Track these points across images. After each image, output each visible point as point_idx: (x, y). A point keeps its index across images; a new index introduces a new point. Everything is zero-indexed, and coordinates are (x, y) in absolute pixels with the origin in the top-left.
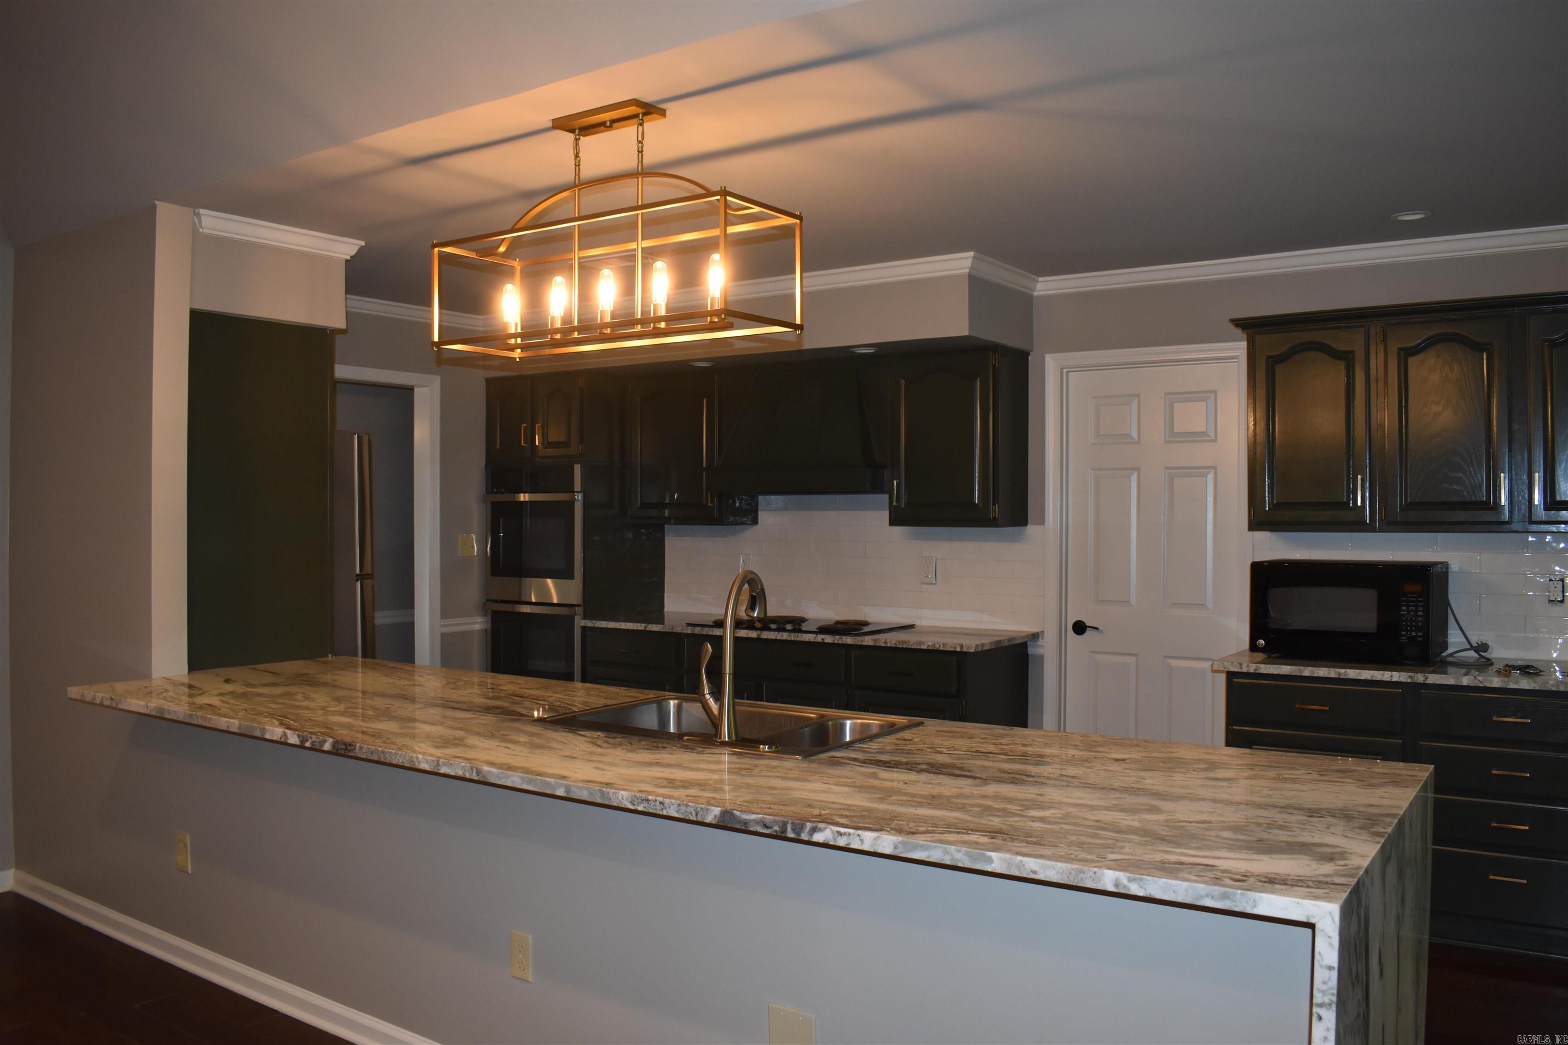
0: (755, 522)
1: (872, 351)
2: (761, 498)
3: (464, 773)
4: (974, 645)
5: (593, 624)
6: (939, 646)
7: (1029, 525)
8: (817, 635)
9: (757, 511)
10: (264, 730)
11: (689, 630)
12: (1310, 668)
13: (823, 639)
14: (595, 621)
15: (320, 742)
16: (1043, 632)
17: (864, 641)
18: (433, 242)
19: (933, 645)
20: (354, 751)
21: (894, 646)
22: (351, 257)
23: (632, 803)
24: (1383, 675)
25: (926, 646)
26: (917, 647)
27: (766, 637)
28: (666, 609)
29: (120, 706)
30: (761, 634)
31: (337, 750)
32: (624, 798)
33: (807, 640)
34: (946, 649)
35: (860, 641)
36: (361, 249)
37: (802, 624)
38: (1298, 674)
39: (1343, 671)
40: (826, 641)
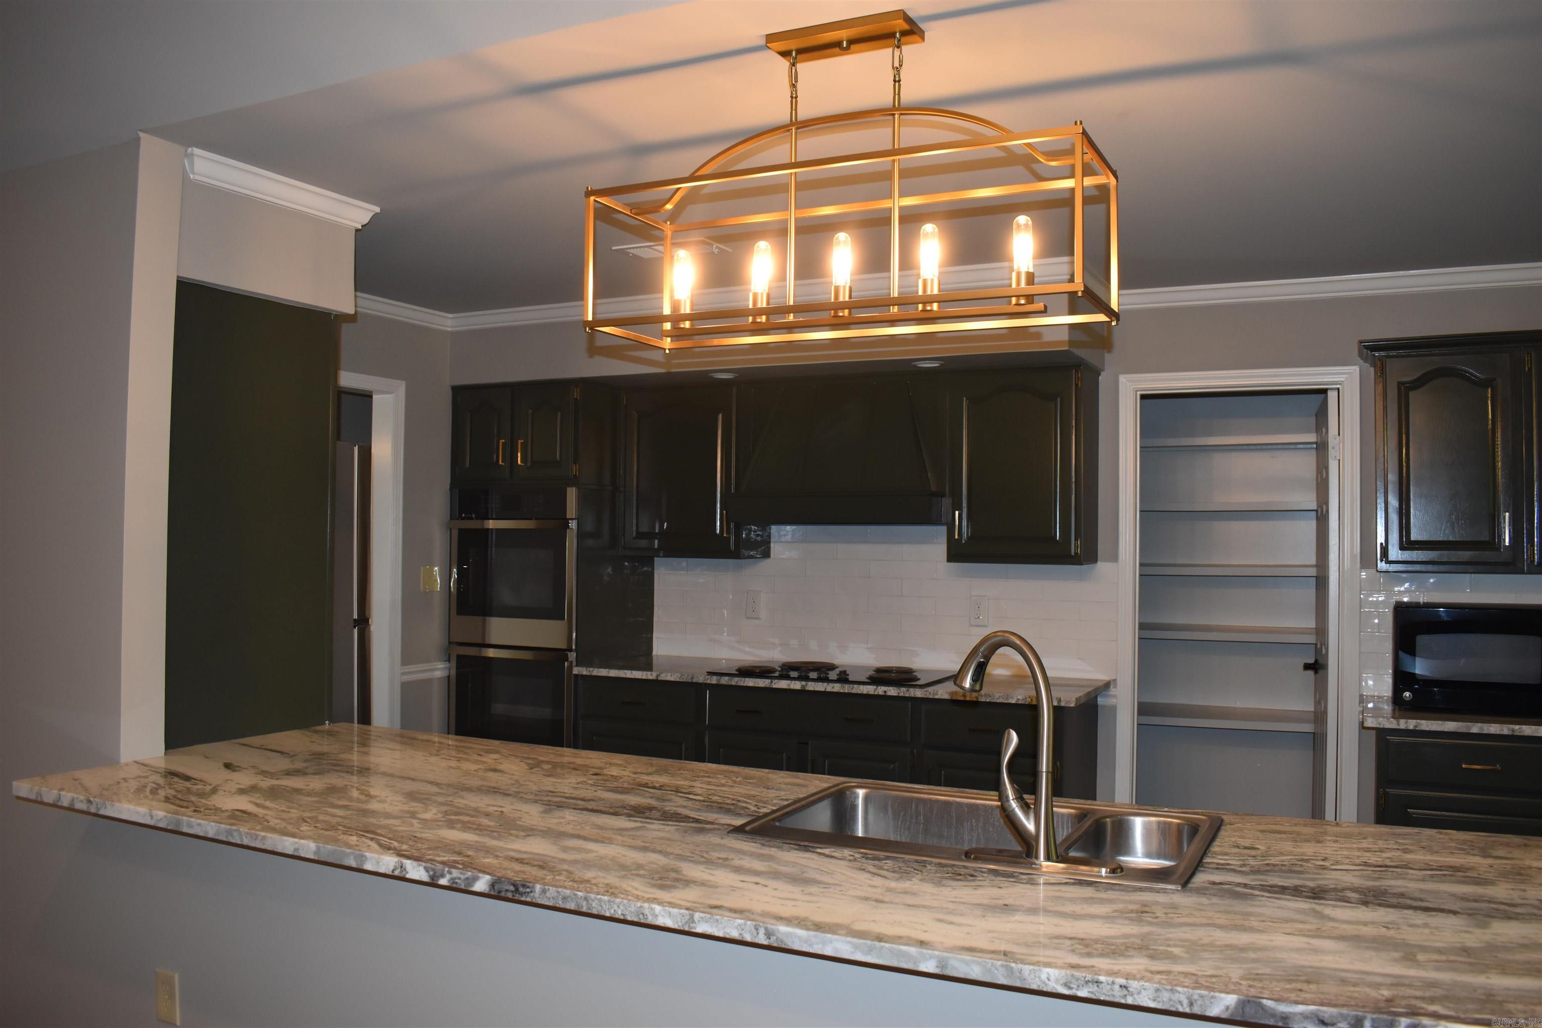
0: (766, 554)
1: (937, 365)
2: (774, 529)
3: (741, 934)
4: (1074, 699)
5: (590, 671)
6: (1032, 700)
7: (1099, 562)
8: (877, 686)
9: (769, 542)
10: (362, 858)
11: (714, 680)
12: (1479, 725)
13: (885, 692)
14: (592, 669)
15: (467, 879)
16: (1115, 680)
17: (937, 694)
18: (588, 188)
19: (1023, 699)
20: (532, 894)
21: (975, 699)
22: (362, 226)
23: (1066, 985)
25: (1015, 699)
26: (1004, 701)
27: (812, 689)
28: (654, 653)
29: (102, 812)
30: (806, 685)
31: (500, 892)
32: (1052, 978)
33: (865, 692)
35: (932, 693)
36: (375, 216)
37: (846, 673)
38: (1464, 730)
39: (1517, 727)
40: (889, 693)
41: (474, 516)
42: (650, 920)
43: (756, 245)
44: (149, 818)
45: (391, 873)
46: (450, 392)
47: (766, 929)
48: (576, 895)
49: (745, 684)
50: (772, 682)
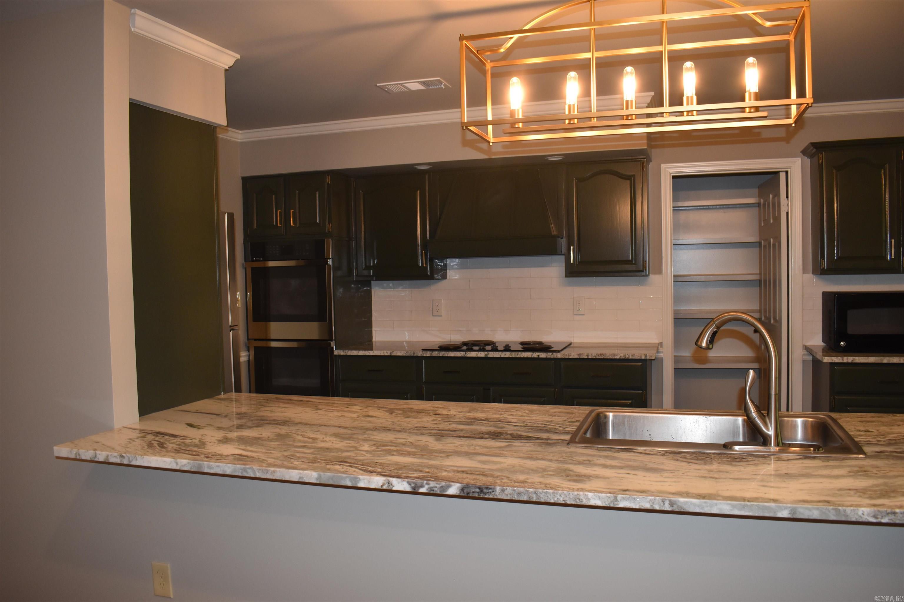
0: (444, 277)
1: (560, 159)
5: (346, 353)
6: (629, 356)
9: (445, 270)
10: (356, 479)
11: (428, 354)
12: (888, 358)
13: (538, 356)
14: (347, 351)
15: (442, 487)
16: (661, 343)
19: (624, 356)
20: (493, 493)
21: (594, 357)
22: (229, 67)
23: (875, 517)
25: (619, 356)
26: (612, 358)
27: (492, 356)
28: (374, 340)
30: (488, 354)
31: (468, 493)
32: (865, 513)
33: (526, 357)
34: (634, 358)
35: (567, 355)
36: (237, 61)
38: (880, 362)
40: (541, 357)
41: (261, 259)
42: (585, 502)
43: (569, 74)
44: (175, 464)
45: (380, 488)
46: (241, 180)
47: (670, 501)
48: (528, 491)
49: (449, 356)
50: (466, 353)
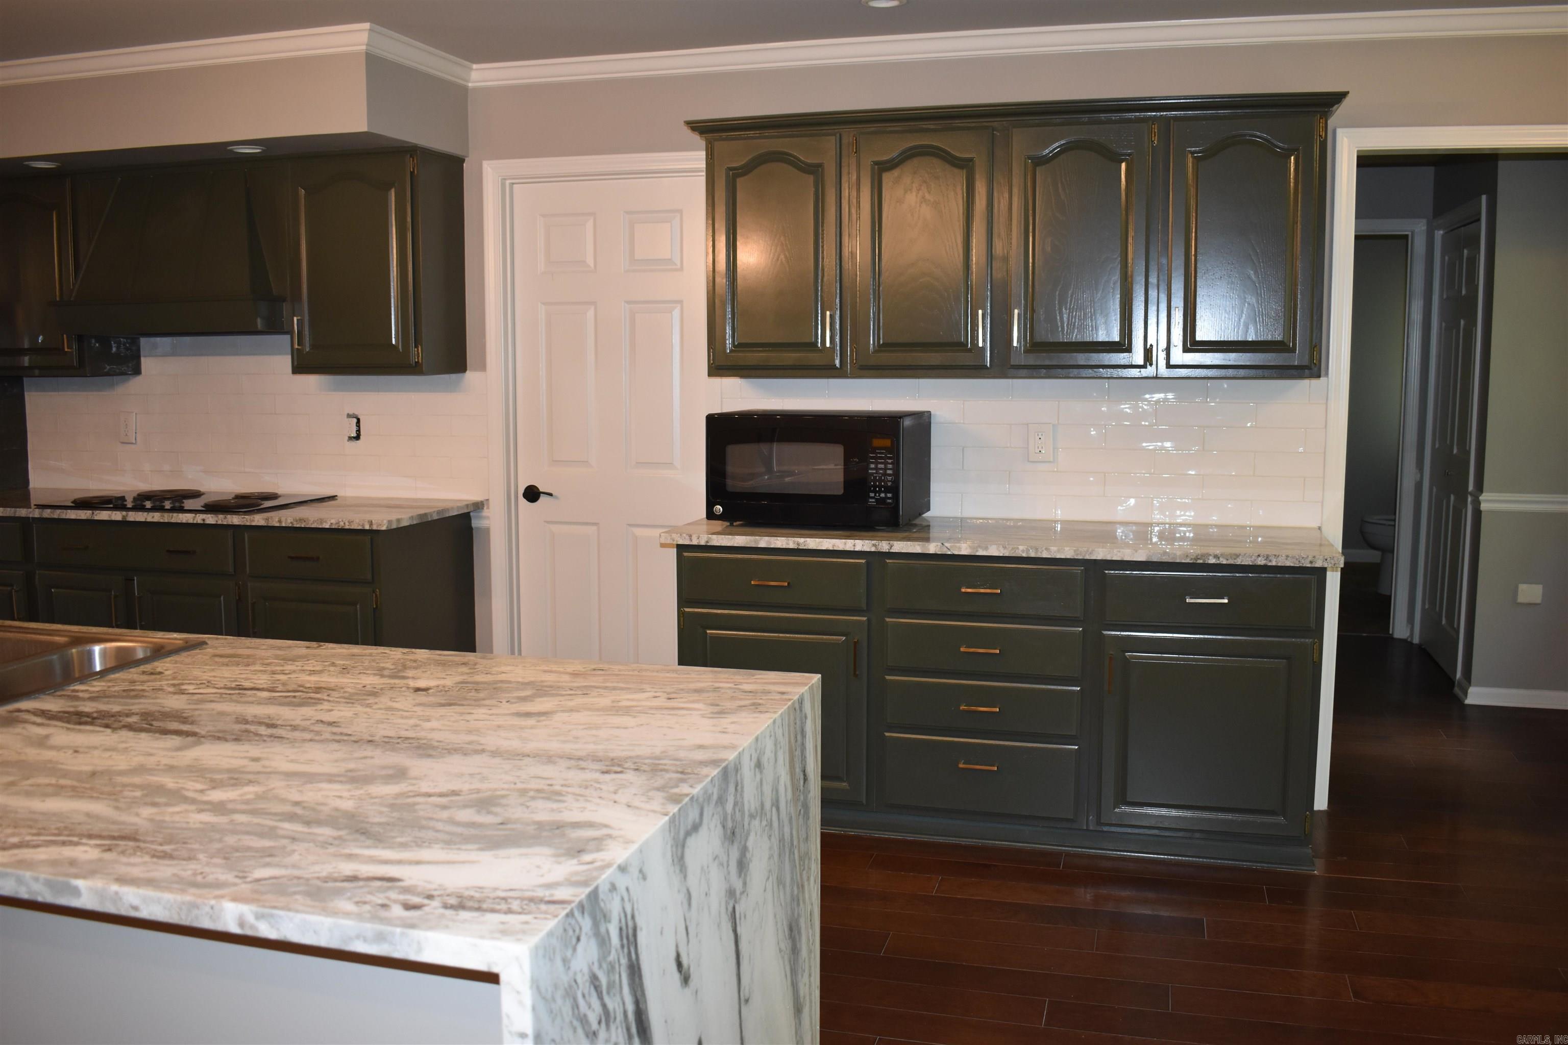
0: (137, 371)
1: (258, 151)
2: (143, 341)
4: (385, 521)
6: (344, 523)
7: (468, 372)
8: (196, 514)
9: (138, 358)
11: (36, 513)
12: (767, 538)
13: (204, 520)
16: (488, 500)
17: (253, 521)
19: (337, 523)
21: (290, 525)
24: (845, 544)
25: (329, 524)
26: (318, 527)
27: (133, 520)
28: (31, 485)
30: (127, 515)
33: (184, 521)
34: (352, 527)
35: (248, 520)
37: (184, 501)
38: (756, 545)
39: (801, 540)
40: (208, 522)
49: (67, 517)
50: (93, 513)
